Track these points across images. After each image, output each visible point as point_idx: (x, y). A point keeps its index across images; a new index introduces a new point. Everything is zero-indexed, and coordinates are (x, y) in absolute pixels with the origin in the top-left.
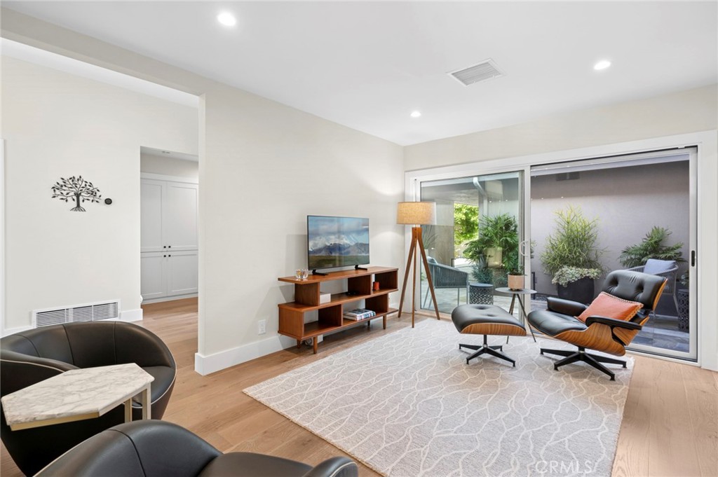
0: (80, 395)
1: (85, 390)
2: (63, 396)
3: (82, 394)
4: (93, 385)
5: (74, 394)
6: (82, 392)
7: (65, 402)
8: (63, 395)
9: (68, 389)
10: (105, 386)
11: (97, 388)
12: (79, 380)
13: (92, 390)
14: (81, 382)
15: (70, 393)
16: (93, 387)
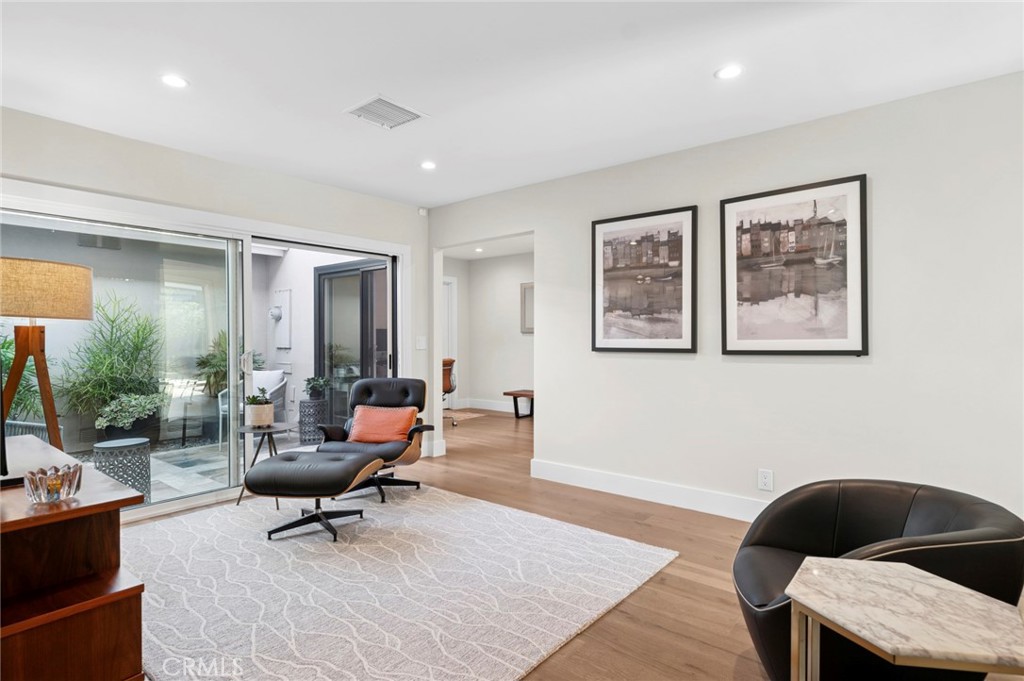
0: (912, 589)
1: (899, 592)
2: (934, 601)
3: (908, 589)
4: (884, 593)
5: (917, 595)
6: (907, 593)
7: (936, 591)
8: (933, 603)
9: (919, 608)
10: (870, 582)
11: (884, 586)
12: (893, 612)
13: (891, 587)
14: (893, 608)
15: (922, 599)
16: (885, 590)
